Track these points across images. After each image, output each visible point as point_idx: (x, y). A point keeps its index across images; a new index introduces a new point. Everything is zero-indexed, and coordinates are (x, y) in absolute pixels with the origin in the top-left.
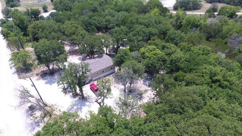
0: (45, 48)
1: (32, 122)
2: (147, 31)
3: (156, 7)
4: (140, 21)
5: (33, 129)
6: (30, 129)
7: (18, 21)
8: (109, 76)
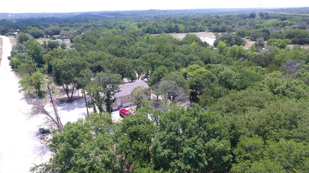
0: (66, 63)
1: (42, 145)
2: (186, 57)
3: (194, 41)
5: (43, 153)
6: (39, 152)
7: (33, 51)
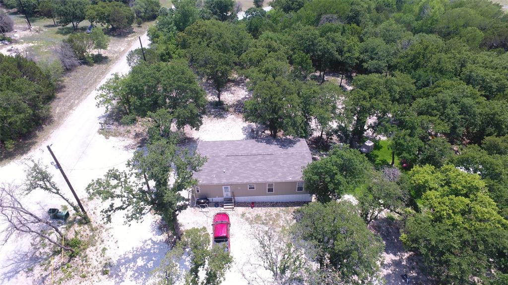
2: (479, 111)
4: (471, 72)
8: (284, 208)
